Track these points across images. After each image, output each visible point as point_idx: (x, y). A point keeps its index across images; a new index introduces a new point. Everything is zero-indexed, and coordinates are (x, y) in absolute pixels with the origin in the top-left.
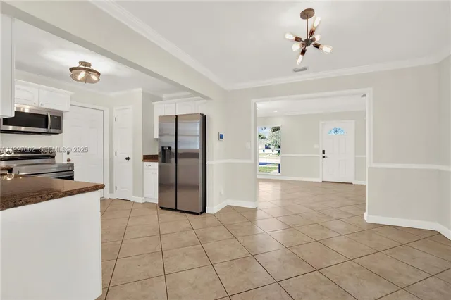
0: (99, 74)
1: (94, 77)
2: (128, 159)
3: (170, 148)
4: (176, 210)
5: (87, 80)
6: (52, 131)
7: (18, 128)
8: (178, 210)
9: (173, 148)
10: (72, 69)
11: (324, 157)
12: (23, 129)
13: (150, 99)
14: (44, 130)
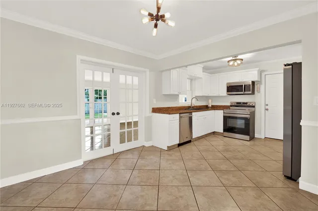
6: (246, 93)
14: (242, 93)
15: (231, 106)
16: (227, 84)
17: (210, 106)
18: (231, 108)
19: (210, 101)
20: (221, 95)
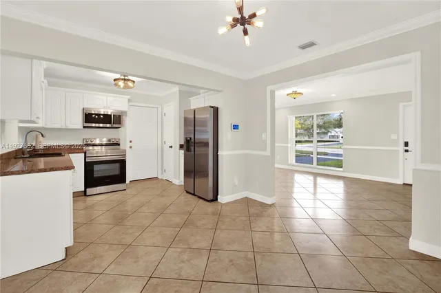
0: (134, 82)
1: (130, 84)
2: (171, 147)
3: (190, 138)
4: (194, 194)
5: (126, 87)
6: (115, 126)
7: (97, 125)
8: (196, 195)
9: (193, 138)
10: (115, 80)
11: (407, 151)
12: (101, 125)
13: (186, 94)
14: (110, 125)
16: (85, 109)
20: (71, 126)
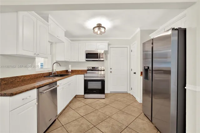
3: (148, 67)
4: (151, 122)
7: (92, 59)
14: (98, 59)
15: (88, 70)
16: (86, 51)
17: (70, 71)
18: (88, 72)
19: (70, 66)
20: (80, 61)
